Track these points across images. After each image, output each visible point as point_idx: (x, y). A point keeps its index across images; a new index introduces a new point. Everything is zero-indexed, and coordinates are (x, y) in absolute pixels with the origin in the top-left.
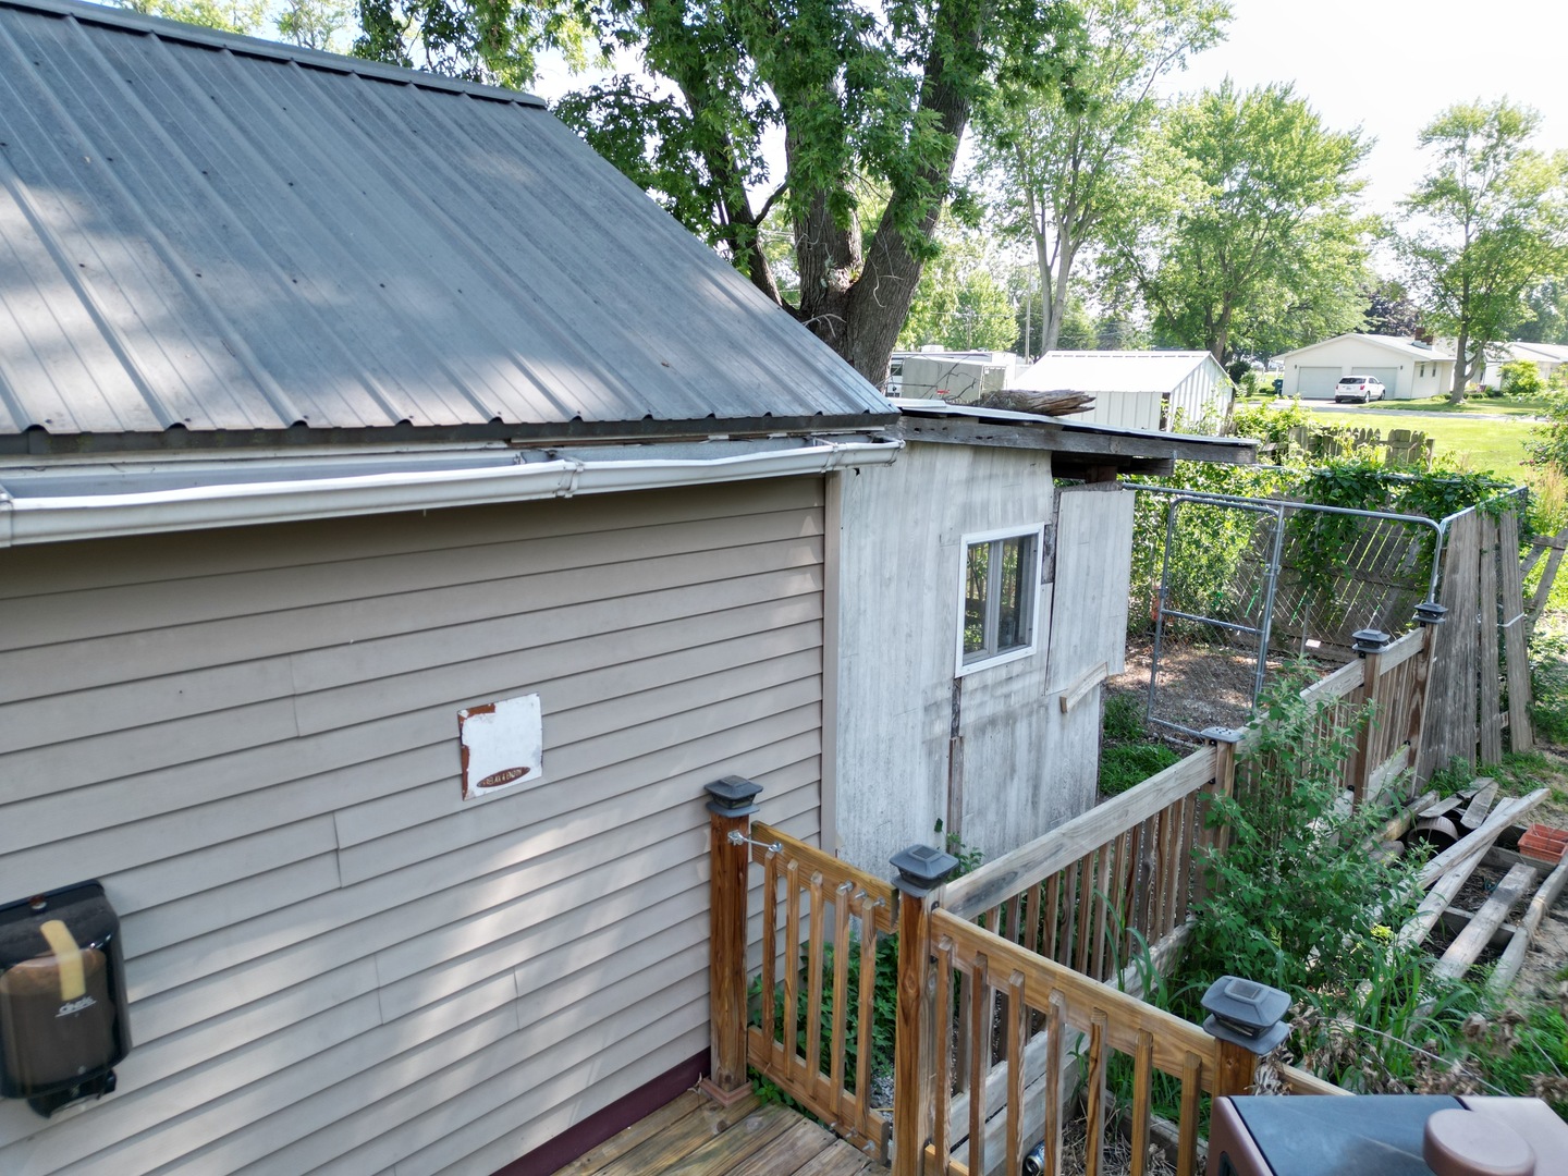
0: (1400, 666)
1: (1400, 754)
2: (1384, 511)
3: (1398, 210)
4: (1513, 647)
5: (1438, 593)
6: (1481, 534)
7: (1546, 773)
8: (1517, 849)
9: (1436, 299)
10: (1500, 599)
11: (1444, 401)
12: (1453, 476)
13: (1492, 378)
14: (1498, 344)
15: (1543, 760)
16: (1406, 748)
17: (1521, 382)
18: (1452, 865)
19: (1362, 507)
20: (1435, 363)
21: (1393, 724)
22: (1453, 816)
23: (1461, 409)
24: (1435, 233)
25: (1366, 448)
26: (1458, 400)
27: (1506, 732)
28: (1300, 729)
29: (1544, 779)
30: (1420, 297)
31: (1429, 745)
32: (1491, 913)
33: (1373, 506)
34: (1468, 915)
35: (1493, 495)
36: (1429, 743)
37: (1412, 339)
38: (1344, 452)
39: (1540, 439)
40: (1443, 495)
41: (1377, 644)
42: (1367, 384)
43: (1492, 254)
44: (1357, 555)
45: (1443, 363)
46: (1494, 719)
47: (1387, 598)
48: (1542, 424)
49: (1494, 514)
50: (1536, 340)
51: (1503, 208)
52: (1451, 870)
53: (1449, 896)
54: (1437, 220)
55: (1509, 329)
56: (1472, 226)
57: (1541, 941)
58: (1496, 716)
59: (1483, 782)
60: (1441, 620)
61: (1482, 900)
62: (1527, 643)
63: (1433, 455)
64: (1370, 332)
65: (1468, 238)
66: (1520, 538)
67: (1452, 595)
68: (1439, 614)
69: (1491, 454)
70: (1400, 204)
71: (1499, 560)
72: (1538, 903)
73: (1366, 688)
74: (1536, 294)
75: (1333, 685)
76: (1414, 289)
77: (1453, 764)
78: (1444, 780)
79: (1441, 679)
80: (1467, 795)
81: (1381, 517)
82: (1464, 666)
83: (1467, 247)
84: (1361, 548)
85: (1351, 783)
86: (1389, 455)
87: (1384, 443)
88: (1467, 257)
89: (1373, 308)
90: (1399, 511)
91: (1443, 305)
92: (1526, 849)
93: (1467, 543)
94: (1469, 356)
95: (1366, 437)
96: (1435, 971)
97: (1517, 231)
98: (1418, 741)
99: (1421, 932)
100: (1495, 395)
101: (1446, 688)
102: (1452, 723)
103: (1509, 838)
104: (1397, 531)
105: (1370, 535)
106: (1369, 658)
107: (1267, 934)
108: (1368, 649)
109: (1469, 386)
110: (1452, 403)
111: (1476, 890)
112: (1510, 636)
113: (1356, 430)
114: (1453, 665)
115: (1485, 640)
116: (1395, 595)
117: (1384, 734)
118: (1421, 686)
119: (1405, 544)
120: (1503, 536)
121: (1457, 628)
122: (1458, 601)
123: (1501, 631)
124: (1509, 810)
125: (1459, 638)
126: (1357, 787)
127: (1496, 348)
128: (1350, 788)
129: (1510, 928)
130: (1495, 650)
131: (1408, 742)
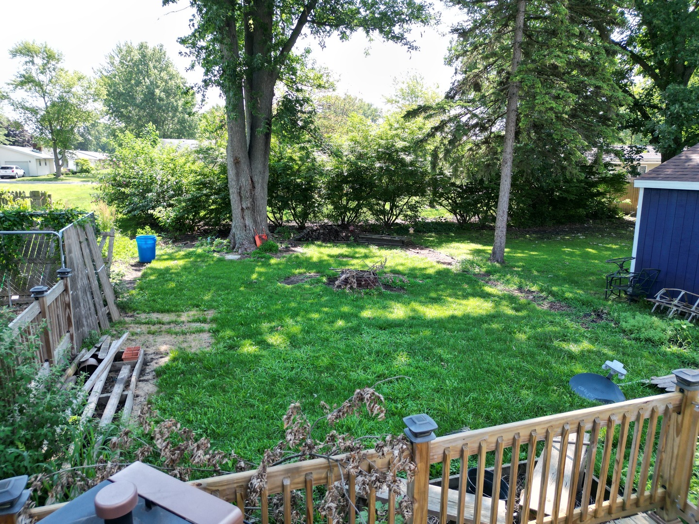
0: (56, 299)
1: (66, 337)
2: (34, 230)
3: (8, 86)
4: (104, 280)
5: (65, 263)
6: (78, 235)
7: (127, 326)
8: (122, 360)
9: (38, 130)
10: (93, 261)
11: (53, 176)
12: (61, 210)
13: (72, 166)
14: (71, 151)
15: (125, 321)
16: (68, 334)
17: (84, 168)
18: (98, 377)
19: (23, 229)
20: (45, 160)
21: (60, 326)
22: (95, 356)
23: (62, 180)
24: (30, 100)
25: (20, 200)
26: (59, 176)
27: (109, 314)
28: (13, 343)
29: (127, 329)
30: (30, 128)
31: (78, 330)
32: (117, 389)
33: (28, 228)
34: (109, 394)
35: (80, 217)
36: (77, 328)
37: (32, 148)
38: (9, 203)
39: (95, 191)
40: (58, 220)
41: (42, 292)
42: (14, 169)
43: (59, 112)
44: (27, 252)
45: (49, 159)
46: (103, 310)
47: (45, 269)
48: (95, 185)
49: (82, 225)
50: (86, 150)
51: (58, 92)
52: (98, 379)
53: (99, 391)
54: (29, 94)
55: (74, 145)
56: (47, 99)
57: (138, 392)
58: (103, 309)
59: (104, 337)
60: (70, 275)
61: (113, 386)
62: (108, 276)
63: (52, 202)
64: (10, 144)
65: (46, 103)
66: (96, 234)
67: (72, 263)
68: (68, 272)
69: (79, 199)
70: (8, 84)
71: (89, 245)
72: (133, 379)
73: (42, 314)
74: (82, 130)
75: (25, 316)
76: (26, 125)
77: (90, 334)
78: (88, 342)
79: (76, 300)
80: (98, 345)
81: (34, 232)
82: (85, 292)
83: (47, 107)
84: (28, 248)
85: (46, 358)
86: (32, 203)
87: (28, 197)
88: (48, 112)
89: (9, 133)
90: (41, 229)
91: (42, 133)
92: (126, 359)
93: (73, 239)
94: (59, 156)
95: (18, 195)
96: (100, 425)
97: (66, 102)
98: (73, 329)
99: (90, 411)
100: (74, 173)
101: (79, 303)
102: (86, 317)
103: (118, 357)
104: (43, 238)
105: (30, 242)
106: (41, 299)
107: (17, 448)
108: (39, 295)
109: (63, 170)
110: (57, 177)
111: (110, 383)
112: (101, 275)
113: (13, 192)
114: (80, 293)
115: (91, 279)
116: (49, 267)
117: (56, 332)
118: (68, 305)
119: (48, 243)
120: (88, 234)
121: (78, 277)
122: (75, 265)
123: (96, 273)
124: (116, 345)
125: (79, 280)
126: (49, 359)
127: (70, 153)
128: (46, 361)
129: (125, 393)
130: (96, 282)
131: (68, 332)
